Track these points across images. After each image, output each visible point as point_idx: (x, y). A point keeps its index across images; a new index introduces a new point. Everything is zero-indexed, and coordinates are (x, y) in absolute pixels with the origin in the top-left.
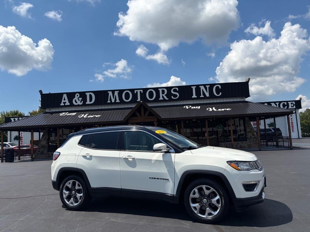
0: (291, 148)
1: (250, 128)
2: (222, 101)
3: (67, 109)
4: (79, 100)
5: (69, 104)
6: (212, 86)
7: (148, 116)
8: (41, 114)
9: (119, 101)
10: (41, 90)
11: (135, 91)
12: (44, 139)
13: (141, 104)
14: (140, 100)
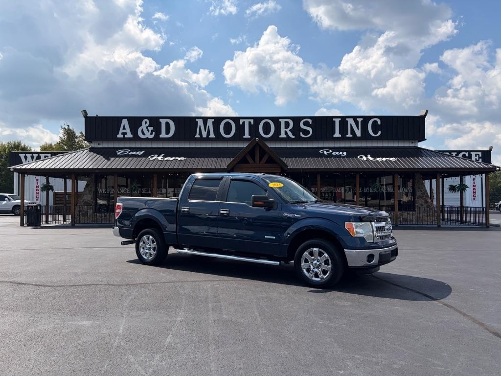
0: (487, 226)
1: (421, 191)
2: (380, 144)
3: (128, 145)
4: (148, 131)
5: (131, 136)
6: (366, 119)
7: (265, 163)
8: (84, 150)
9: (214, 137)
10: (85, 110)
11: (242, 121)
12: (89, 192)
13: (257, 143)
14: (249, 137)
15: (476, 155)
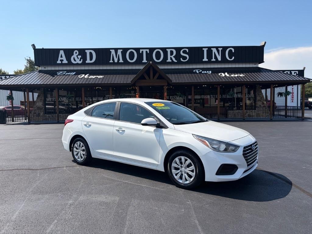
0: (303, 119)
1: (260, 96)
2: (234, 66)
3: (65, 68)
4: (78, 58)
5: (67, 62)
6: (225, 48)
7: (157, 79)
8: (35, 72)
9: (123, 62)
10: (34, 44)
11: (141, 51)
12: (40, 101)
13: (151, 65)
14: (147, 61)
15: (295, 73)
